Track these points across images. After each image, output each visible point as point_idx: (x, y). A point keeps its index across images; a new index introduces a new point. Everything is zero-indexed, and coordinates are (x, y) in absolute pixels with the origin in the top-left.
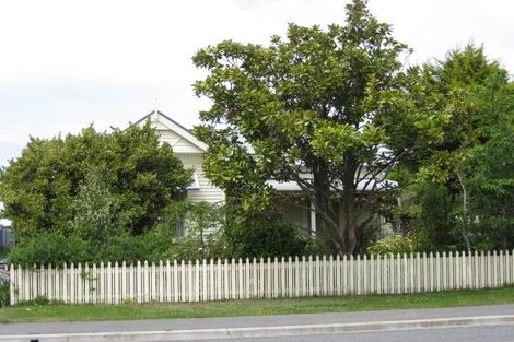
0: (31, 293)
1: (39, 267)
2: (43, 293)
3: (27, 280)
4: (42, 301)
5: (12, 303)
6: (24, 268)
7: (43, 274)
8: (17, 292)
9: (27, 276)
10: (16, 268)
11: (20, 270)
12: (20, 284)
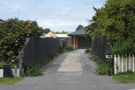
0: (124, 68)
1: (128, 56)
2: (130, 68)
3: (122, 62)
4: (130, 72)
5: (115, 73)
6: (121, 56)
7: (130, 59)
8: (117, 68)
9: (123, 60)
10: (117, 56)
11: (119, 57)
12: (119, 64)
